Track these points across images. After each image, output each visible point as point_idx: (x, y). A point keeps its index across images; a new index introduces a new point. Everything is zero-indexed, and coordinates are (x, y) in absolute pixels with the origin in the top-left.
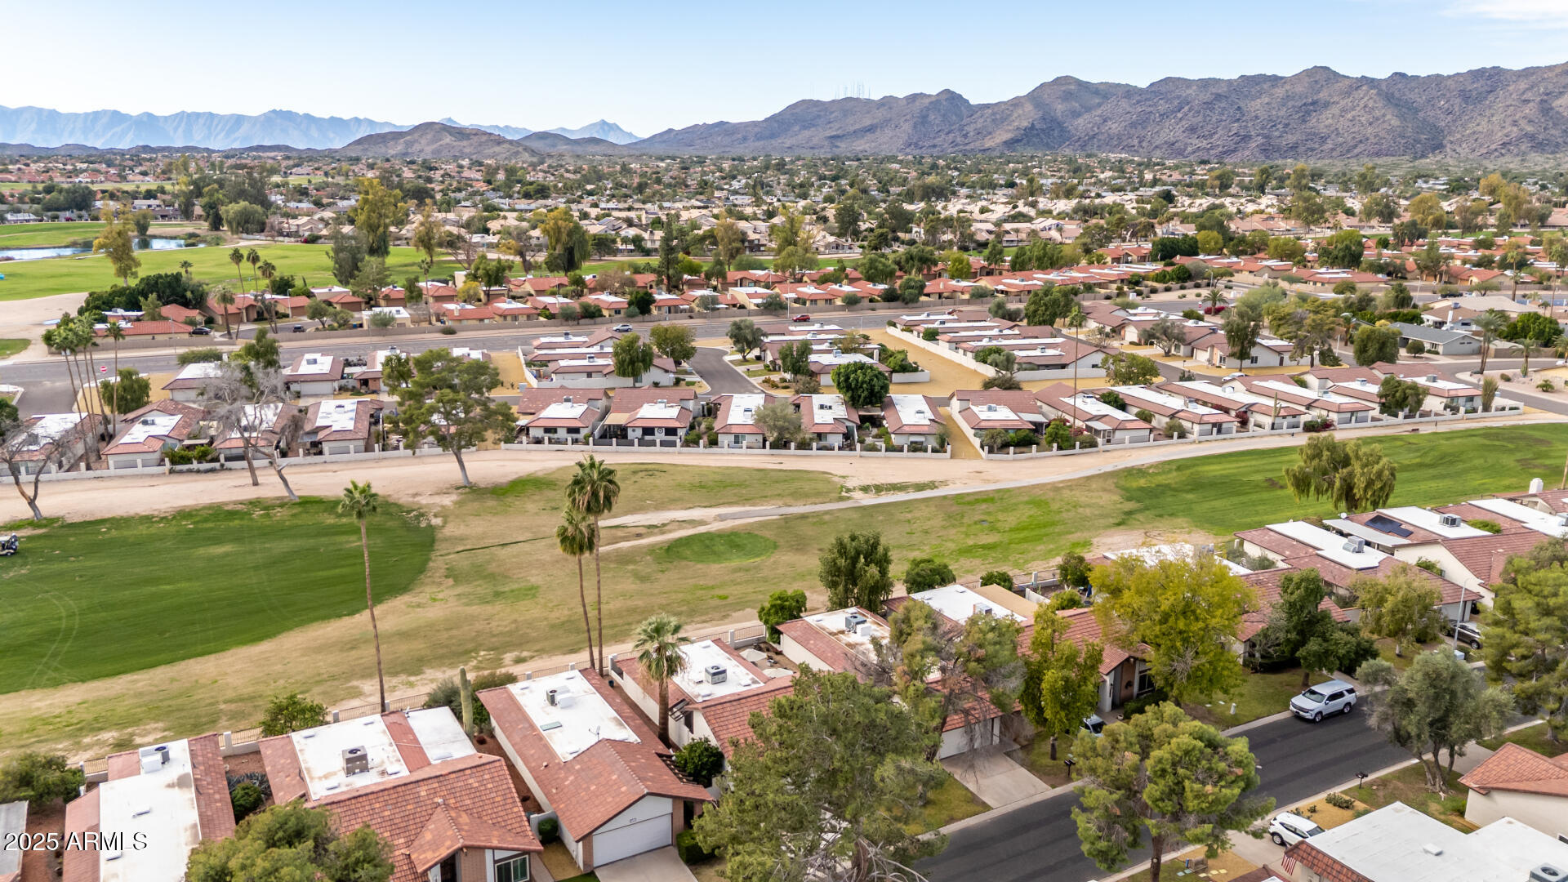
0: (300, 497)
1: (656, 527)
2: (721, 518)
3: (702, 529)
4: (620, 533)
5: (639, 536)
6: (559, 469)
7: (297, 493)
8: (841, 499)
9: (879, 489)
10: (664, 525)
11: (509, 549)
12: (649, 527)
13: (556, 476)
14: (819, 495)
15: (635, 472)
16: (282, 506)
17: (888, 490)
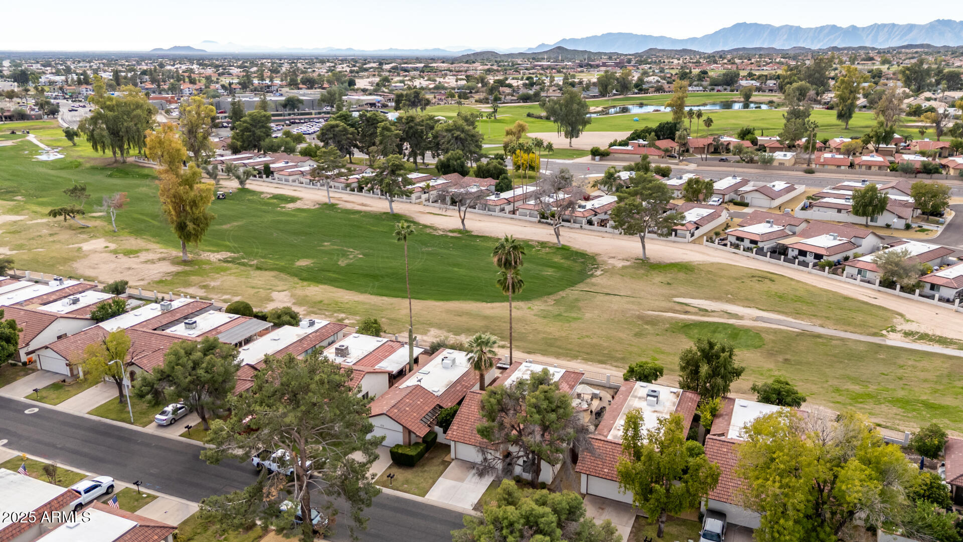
0: (563, 245)
1: (706, 311)
2: (757, 319)
3: (732, 321)
4: (678, 307)
5: (686, 312)
6: (712, 264)
7: (562, 243)
8: (875, 334)
9: (924, 337)
10: (713, 311)
11: (607, 297)
12: (700, 309)
13: (701, 267)
14: (862, 327)
15: (753, 277)
16: (550, 248)
17: (931, 340)
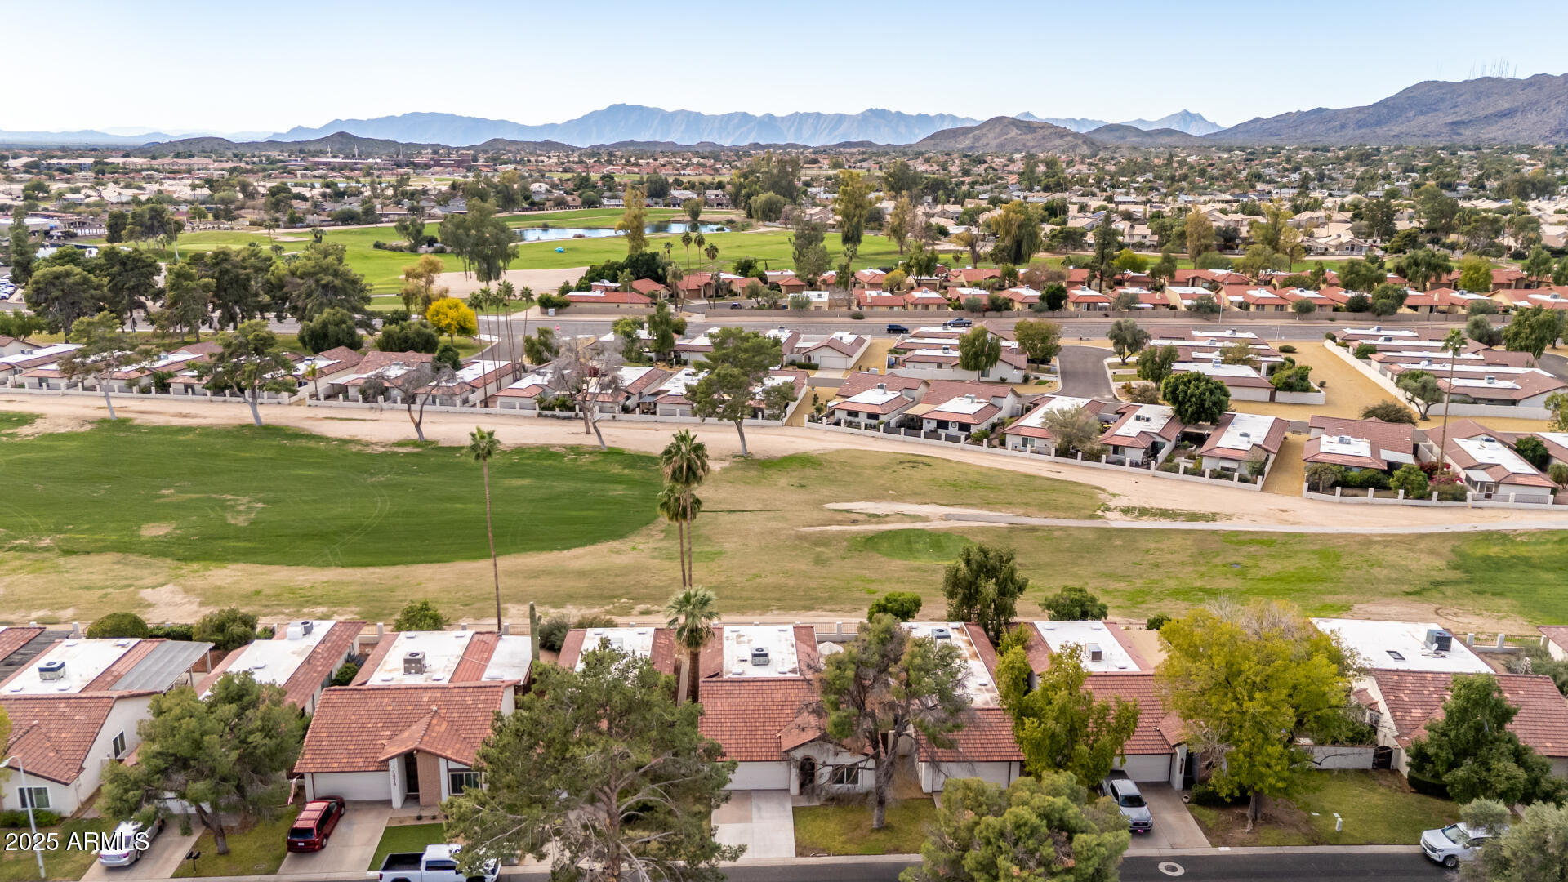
0: (609, 448)
1: (878, 516)
2: (947, 518)
3: (919, 525)
4: (840, 517)
5: (855, 522)
6: (837, 451)
7: (608, 444)
8: (1092, 517)
9: (1143, 512)
10: (887, 516)
11: (733, 517)
12: (870, 515)
13: (828, 457)
14: (1070, 510)
15: (901, 463)
16: (590, 453)
17: (1154, 515)
